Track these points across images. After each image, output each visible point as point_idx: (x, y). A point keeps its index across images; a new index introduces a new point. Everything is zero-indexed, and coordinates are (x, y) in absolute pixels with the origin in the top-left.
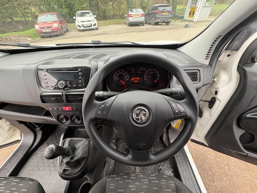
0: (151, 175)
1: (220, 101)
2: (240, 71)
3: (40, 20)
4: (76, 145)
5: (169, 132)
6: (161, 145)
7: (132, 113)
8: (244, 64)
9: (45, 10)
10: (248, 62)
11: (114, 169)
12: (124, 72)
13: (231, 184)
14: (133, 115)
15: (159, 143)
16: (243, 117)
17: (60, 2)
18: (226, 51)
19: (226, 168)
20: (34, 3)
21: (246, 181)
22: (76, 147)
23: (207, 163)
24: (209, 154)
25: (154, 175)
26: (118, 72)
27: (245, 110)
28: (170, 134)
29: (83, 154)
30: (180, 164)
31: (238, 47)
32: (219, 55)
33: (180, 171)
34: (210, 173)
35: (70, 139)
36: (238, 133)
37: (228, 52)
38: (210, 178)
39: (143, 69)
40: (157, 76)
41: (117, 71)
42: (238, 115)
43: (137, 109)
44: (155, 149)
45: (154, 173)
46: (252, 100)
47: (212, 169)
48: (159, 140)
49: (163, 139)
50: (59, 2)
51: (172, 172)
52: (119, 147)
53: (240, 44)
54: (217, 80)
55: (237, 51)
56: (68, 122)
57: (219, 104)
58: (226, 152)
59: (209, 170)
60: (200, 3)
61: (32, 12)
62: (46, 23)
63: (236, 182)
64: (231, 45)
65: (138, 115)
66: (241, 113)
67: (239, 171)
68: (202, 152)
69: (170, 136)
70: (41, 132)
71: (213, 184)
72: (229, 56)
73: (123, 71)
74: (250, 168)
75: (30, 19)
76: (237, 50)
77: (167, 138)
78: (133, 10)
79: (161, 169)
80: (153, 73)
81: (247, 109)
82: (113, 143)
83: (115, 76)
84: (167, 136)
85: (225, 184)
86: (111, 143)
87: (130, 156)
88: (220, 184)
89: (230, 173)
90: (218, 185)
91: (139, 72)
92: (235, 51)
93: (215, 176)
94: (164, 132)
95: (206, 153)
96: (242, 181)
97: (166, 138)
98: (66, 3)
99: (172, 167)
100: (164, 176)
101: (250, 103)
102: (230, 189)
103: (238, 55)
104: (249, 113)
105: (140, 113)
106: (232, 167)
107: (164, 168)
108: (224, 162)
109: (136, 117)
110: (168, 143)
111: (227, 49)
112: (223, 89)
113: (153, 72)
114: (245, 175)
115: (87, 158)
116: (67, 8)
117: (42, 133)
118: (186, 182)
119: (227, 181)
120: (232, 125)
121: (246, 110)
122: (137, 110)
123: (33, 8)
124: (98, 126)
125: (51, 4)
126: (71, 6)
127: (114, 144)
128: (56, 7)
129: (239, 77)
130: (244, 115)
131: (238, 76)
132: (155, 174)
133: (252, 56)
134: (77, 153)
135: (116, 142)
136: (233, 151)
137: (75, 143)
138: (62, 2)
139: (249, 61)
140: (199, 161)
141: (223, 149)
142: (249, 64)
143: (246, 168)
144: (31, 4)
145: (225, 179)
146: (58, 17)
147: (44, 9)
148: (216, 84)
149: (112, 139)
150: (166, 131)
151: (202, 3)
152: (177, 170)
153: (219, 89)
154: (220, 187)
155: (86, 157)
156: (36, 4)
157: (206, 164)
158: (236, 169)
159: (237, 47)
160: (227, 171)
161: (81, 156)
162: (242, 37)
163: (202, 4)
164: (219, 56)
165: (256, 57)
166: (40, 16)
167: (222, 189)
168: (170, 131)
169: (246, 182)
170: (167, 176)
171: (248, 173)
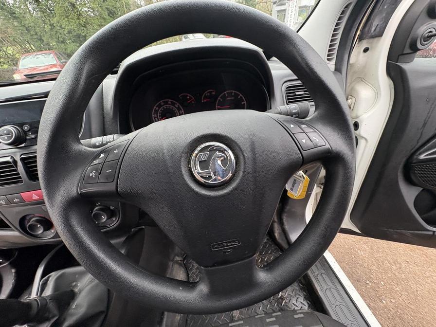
0: (268, 320)
1: (366, 139)
2: (392, 74)
3: (22, 66)
4: (76, 286)
5: (284, 220)
6: (273, 247)
7: (189, 162)
8: (398, 59)
9: (33, 50)
10: (405, 52)
11: (187, 320)
12: (173, 104)
13: (411, 297)
14: (190, 168)
15: (270, 244)
16: (414, 162)
17: (61, 34)
18: (361, 42)
19: (394, 267)
20: (11, 38)
21: (433, 284)
22: (76, 290)
23: (361, 266)
24: (359, 249)
25: (274, 319)
26: (159, 106)
27: (415, 147)
28: (285, 223)
29: (90, 306)
30: (317, 280)
31: (380, 29)
32: (351, 47)
33: (320, 293)
34: (370, 284)
35: (60, 272)
36: (409, 194)
37: (365, 44)
38: (373, 294)
39: (212, 92)
40: (243, 103)
41: (157, 104)
42: (404, 159)
43: (199, 149)
44: (264, 257)
45: (274, 315)
46: (425, 124)
47: (371, 276)
48: (267, 239)
49: (275, 236)
50: (57, 35)
51: (306, 298)
52: (191, 269)
53: (383, 23)
54: (354, 101)
55: (379, 38)
56: (53, 231)
57: (366, 145)
58: (395, 236)
59: (367, 278)
60: (290, 18)
61: (9, 55)
62: (36, 69)
63: (417, 291)
64: (367, 29)
65: (204, 164)
66: (408, 154)
67: (417, 268)
68: (346, 246)
69: (287, 227)
70: (13, 271)
71: (381, 304)
72: (366, 50)
73: (169, 103)
74: (432, 259)
75: (6, 66)
76: (380, 34)
77: (281, 232)
78: (189, 36)
79: (282, 298)
80: (233, 98)
81: (420, 144)
82: (177, 262)
83: (155, 115)
84: (280, 228)
85: (400, 299)
86: (171, 264)
87: (203, 288)
88: (392, 300)
89: (403, 277)
90: (390, 304)
91: (205, 101)
92: (376, 39)
93: (379, 288)
94: (274, 221)
95: (353, 248)
96: (426, 286)
97: (279, 233)
98: (71, 35)
99: (302, 289)
100: (296, 316)
101: (422, 131)
102: (412, 307)
103: (384, 45)
104: (424, 152)
105: (210, 157)
106: (403, 264)
107: (288, 294)
108: (388, 258)
109: (200, 171)
110: (286, 241)
111: (361, 39)
112: (369, 115)
113: (232, 96)
114: (428, 274)
115: (105, 313)
116: (75, 43)
117: (16, 273)
118: (337, 315)
119: (403, 293)
120: (397, 182)
121: (417, 147)
122: (201, 151)
123: (9, 48)
124: (133, 230)
125: (43, 38)
126: (81, 39)
127: (180, 265)
128: (53, 43)
129: (393, 86)
130: (415, 157)
131: (390, 85)
132: (276, 317)
133: (410, 38)
134: (74, 306)
135: (184, 259)
136: (408, 233)
137: (74, 282)
138: (65, 34)
139: (407, 50)
140: (345, 265)
141: (388, 232)
142: (407, 55)
143: (426, 260)
144: (4, 41)
145: (398, 289)
146: (58, 58)
147: (32, 48)
148: (353, 110)
149: (173, 256)
150: (278, 219)
151: (292, 19)
152: (315, 294)
153: (360, 117)
154: (394, 308)
155: (102, 312)
156: (14, 40)
157: (358, 269)
158: (411, 266)
159: (378, 29)
160: (397, 274)
161: (85, 313)
162: (385, 7)
163: (292, 21)
164: (350, 50)
165: (418, 37)
166: (23, 59)
167: (399, 310)
168: (286, 216)
169: (433, 287)
170: (302, 315)
171: (432, 270)
